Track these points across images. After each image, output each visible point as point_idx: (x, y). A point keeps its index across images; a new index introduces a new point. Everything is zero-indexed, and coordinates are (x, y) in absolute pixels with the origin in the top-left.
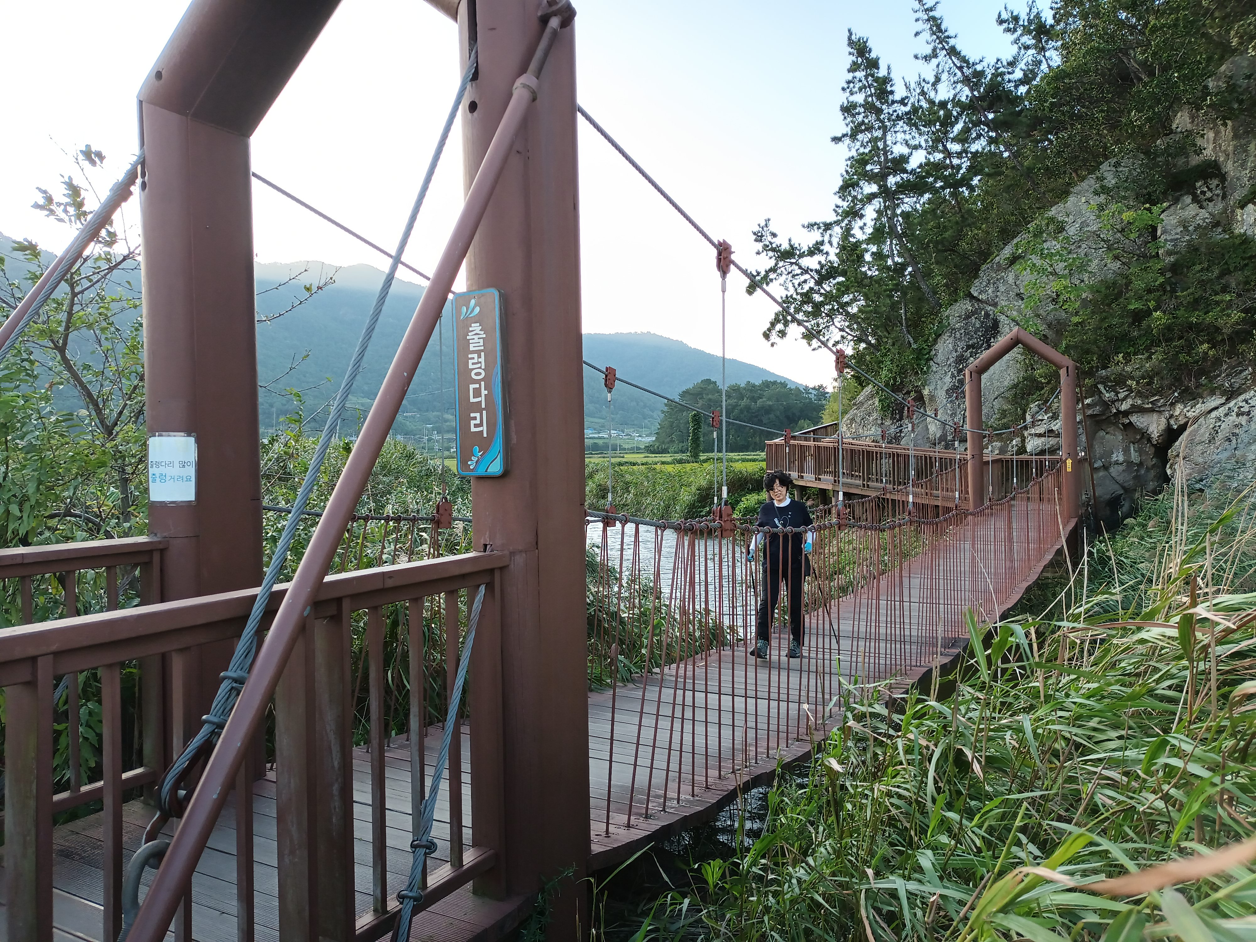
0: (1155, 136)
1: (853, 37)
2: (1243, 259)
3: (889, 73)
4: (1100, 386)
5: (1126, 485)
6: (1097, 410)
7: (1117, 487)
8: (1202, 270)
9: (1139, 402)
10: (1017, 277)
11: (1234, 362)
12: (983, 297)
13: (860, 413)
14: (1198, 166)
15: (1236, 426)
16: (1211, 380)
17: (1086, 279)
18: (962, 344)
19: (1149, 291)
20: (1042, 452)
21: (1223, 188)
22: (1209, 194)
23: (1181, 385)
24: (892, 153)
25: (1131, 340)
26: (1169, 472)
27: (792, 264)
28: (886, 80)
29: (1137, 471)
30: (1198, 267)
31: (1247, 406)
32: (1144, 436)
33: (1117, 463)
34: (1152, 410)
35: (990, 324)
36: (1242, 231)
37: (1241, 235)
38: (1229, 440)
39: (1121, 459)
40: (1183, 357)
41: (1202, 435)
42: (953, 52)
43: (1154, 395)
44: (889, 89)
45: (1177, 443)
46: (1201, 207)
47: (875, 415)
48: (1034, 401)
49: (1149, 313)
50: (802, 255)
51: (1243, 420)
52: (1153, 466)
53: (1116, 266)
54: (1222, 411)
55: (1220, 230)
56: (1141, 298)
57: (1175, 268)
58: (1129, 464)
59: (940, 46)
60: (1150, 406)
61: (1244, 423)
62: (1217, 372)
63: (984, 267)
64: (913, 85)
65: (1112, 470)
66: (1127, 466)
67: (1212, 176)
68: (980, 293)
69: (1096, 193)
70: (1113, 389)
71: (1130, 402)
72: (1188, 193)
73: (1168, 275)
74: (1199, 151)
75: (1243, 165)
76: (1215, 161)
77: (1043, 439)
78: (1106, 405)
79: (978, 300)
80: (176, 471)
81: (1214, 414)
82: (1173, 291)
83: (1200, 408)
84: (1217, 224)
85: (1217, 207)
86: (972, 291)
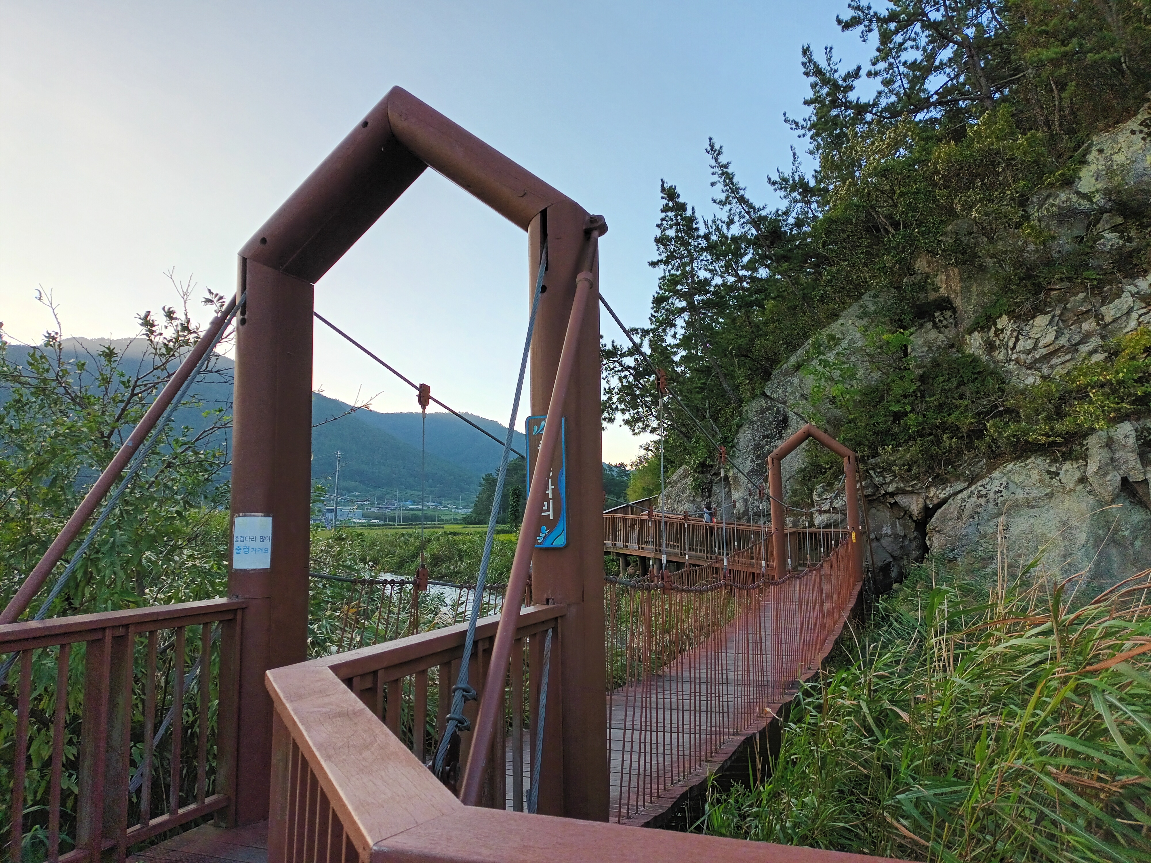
0: (902, 275)
1: (665, 185)
2: (973, 373)
3: (693, 213)
4: (871, 472)
5: (894, 554)
6: (869, 491)
7: (887, 555)
8: (944, 381)
9: (902, 485)
10: (801, 381)
11: (972, 454)
12: (775, 396)
13: (674, 491)
14: (936, 300)
15: (977, 506)
16: (955, 468)
17: (855, 385)
18: (758, 434)
19: (905, 397)
20: (828, 526)
21: (955, 318)
22: (945, 323)
23: (933, 472)
24: (698, 277)
25: (892, 435)
26: (928, 543)
27: (614, 362)
28: (692, 219)
29: (903, 542)
30: (941, 379)
31: (984, 490)
32: (907, 513)
33: (886, 535)
34: (912, 492)
35: (781, 418)
36: (971, 352)
37: (970, 356)
38: (973, 517)
39: (890, 532)
40: (934, 450)
41: (952, 513)
42: (742, 200)
43: (913, 480)
44: (694, 226)
45: (933, 520)
46: (940, 332)
47: (688, 493)
48: (819, 483)
49: (906, 414)
50: (623, 355)
51: (982, 501)
52: (915, 538)
53: (877, 374)
54: (965, 493)
55: (954, 350)
56: (899, 401)
57: (923, 379)
58: (896, 536)
59: (732, 195)
60: (911, 489)
61: (983, 504)
62: (960, 463)
63: (775, 372)
64: (710, 223)
65: (883, 541)
66: (895, 538)
67: (946, 309)
68: (772, 393)
69: (860, 317)
70: (880, 474)
71: (895, 485)
72: (930, 321)
73: (919, 383)
74: (936, 289)
75: (968, 302)
76: (948, 297)
77: (828, 515)
78: (876, 487)
79: (771, 399)
80: (258, 544)
81: (960, 496)
82: (923, 396)
83: (949, 491)
84: (952, 346)
85: (951, 333)
86: (765, 391)
